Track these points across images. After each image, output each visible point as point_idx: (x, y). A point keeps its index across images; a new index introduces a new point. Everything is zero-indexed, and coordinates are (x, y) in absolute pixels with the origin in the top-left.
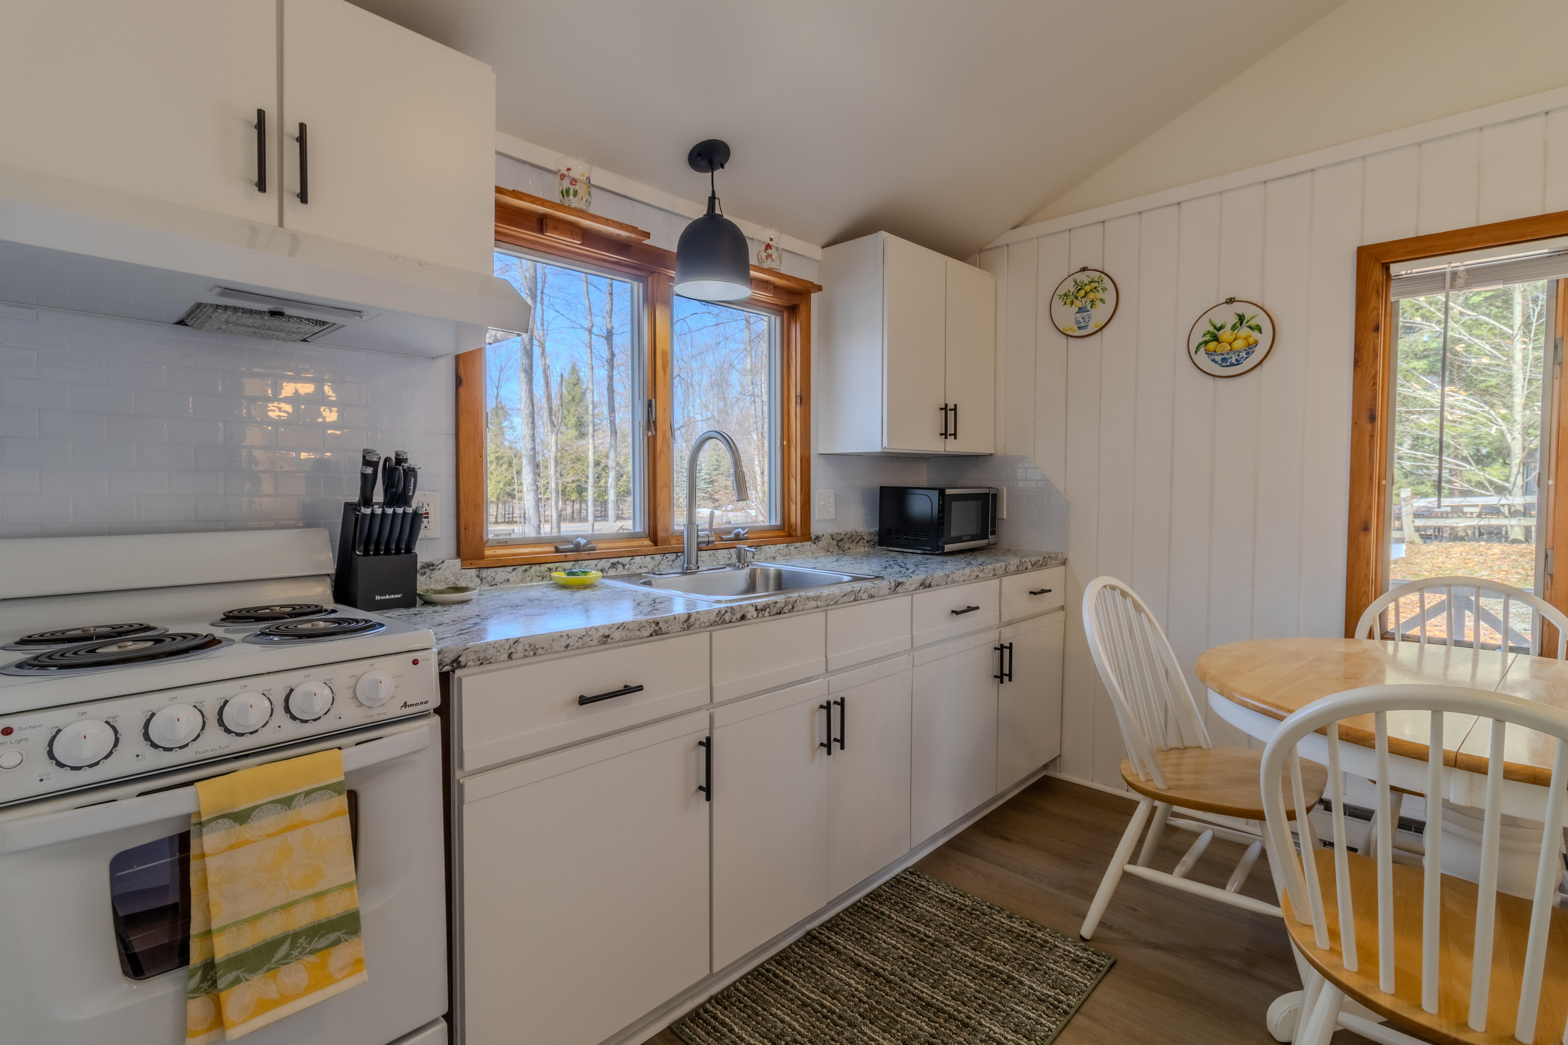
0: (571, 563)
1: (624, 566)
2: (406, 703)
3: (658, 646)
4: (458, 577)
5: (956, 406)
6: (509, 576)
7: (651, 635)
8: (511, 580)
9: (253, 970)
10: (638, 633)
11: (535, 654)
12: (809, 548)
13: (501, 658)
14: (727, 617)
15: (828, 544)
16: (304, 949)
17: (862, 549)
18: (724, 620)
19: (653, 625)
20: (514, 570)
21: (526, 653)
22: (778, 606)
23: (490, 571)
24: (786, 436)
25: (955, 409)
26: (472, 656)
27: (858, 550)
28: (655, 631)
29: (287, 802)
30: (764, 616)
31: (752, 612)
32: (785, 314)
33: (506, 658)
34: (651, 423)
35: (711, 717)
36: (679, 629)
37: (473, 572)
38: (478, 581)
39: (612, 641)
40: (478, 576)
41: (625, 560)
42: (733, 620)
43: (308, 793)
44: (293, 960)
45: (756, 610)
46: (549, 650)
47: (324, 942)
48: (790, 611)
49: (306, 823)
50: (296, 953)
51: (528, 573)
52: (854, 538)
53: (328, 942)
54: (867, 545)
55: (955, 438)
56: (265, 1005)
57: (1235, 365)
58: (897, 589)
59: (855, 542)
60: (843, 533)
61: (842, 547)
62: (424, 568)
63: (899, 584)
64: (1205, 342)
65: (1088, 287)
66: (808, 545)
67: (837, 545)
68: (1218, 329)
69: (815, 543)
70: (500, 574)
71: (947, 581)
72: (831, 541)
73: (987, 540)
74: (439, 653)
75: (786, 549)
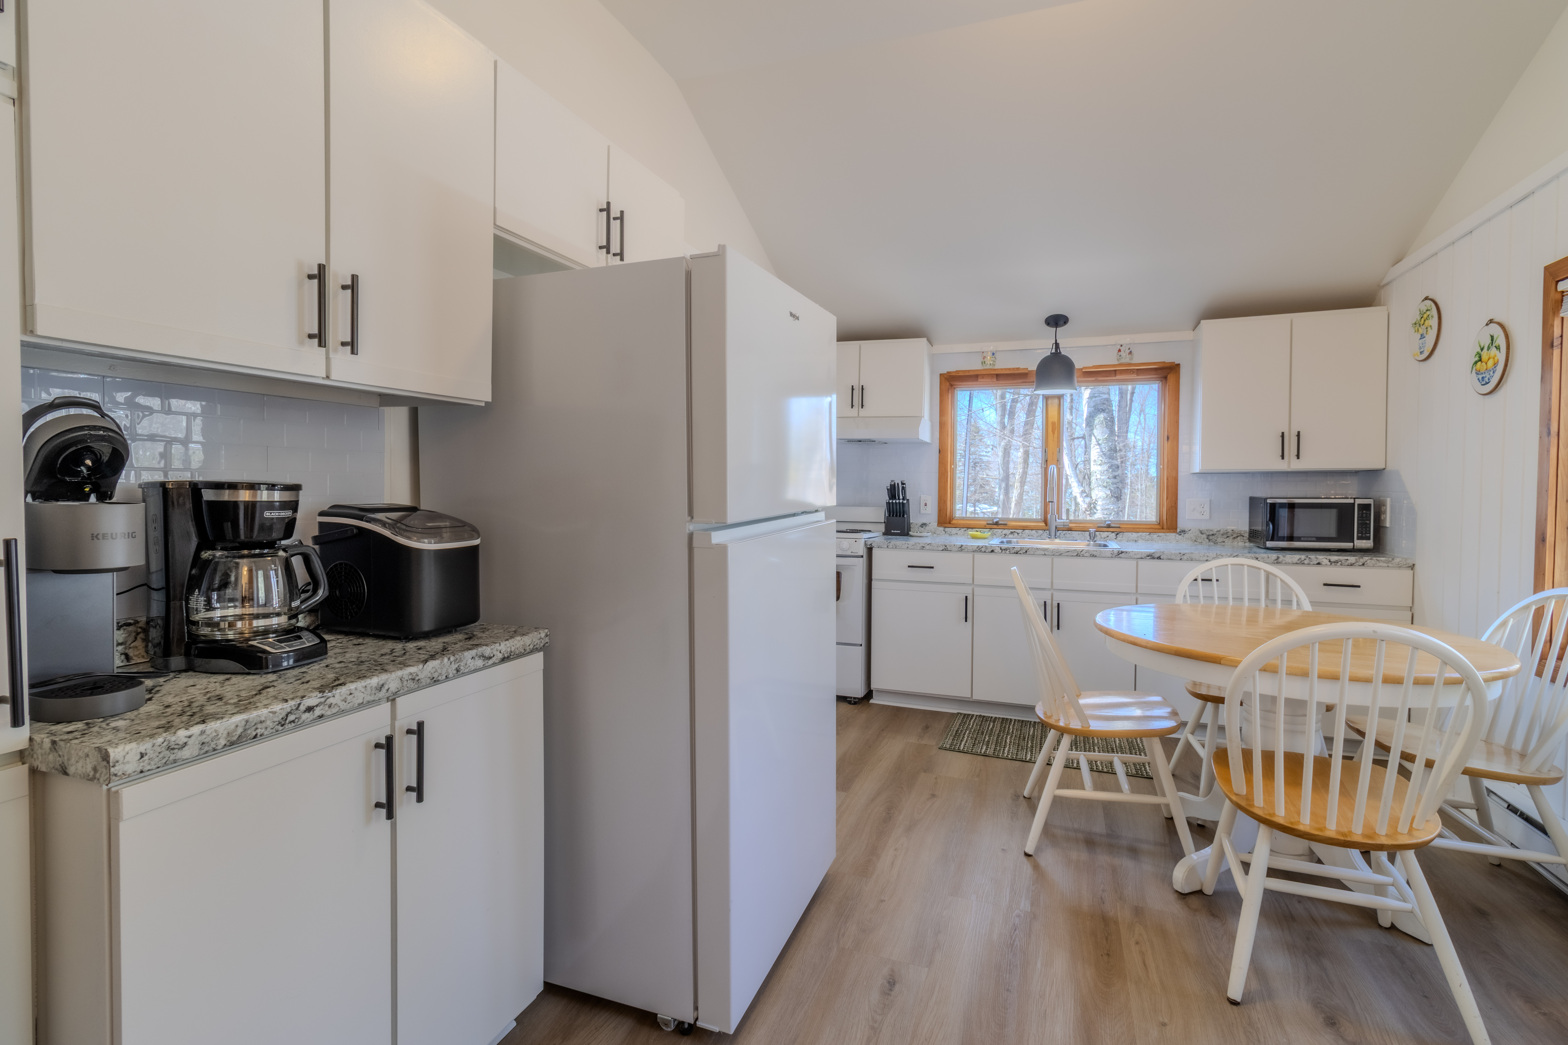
5: (1298, 433)
6: (957, 532)
7: (943, 550)
10: (937, 548)
11: (896, 548)
12: (1173, 537)
14: (983, 550)
15: (1195, 536)
18: (981, 551)
19: (944, 546)
21: (893, 547)
22: (1015, 550)
23: (950, 529)
26: (876, 544)
27: (1235, 544)
30: (1006, 553)
31: (998, 550)
32: (1161, 381)
33: (886, 547)
34: (1046, 461)
37: (942, 529)
38: (944, 532)
39: (925, 549)
40: (944, 530)
42: (986, 552)
45: (1001, 549)
46: (901, 548)
48: (1024, 553)
52: (1231, 535)
55: (1298, 458)
57: (1487, 383)
58: (1120, 555)
59: (1232, 537)
60: (1216, 530)
61: (1213, 540)
62: (922, 525)
63: (1122, 552)
64: (1476, 363)
65: (1425, 316)
66: (1172, 535)
67: (1207, 538)
68: (1482, 349)
69: (1181, 534)
70: (954, 531)
71: (1182, 557)
72: (1200, 535)
73: (1352, 544)
74: (865, 541)
75: (1148, 536)
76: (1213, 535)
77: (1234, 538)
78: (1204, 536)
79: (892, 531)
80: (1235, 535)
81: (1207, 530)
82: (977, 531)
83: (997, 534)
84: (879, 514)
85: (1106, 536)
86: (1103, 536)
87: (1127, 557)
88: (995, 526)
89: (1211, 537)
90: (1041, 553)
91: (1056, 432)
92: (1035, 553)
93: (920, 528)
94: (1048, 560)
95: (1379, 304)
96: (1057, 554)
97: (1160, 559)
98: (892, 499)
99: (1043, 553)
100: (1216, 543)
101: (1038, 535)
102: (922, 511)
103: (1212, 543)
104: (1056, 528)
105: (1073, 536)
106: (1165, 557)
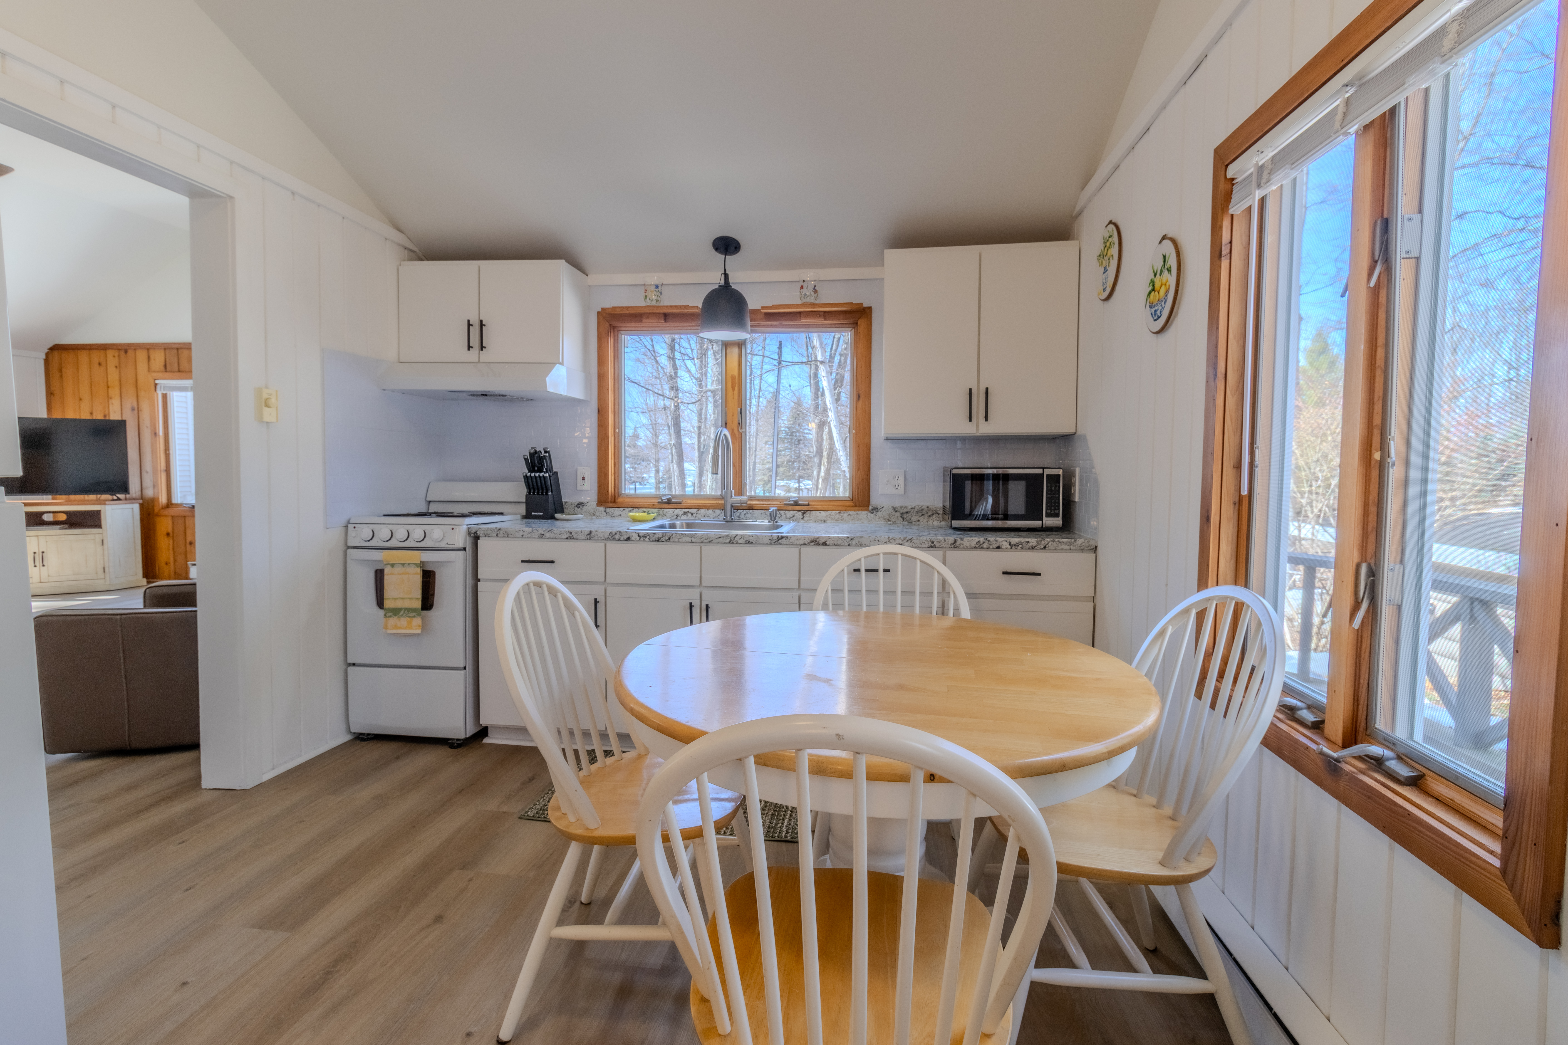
1: (692, 514)
3: (571, 544)
4: (595, 511)
5: (987, 389)
6: (621, 513)
7: (567, 538)
9: (395, 615)
10: (560, 536)
11: (508, 536)
13: (493, 535)
14: (617, 537)
15: (889, 515)
17: (936, 523)
18: (615, 538)
19: (568, 534)
21: (504, 535)
22: (656, 536)
26: (482, 532)
27: (931, 522)
28: (569, 536)
29: (403, 565)
31: (635, 537)
32: (854, 326)
33: (496, 536)
37: (602, 509)
38: (605, 513)
40: (605, 511)
42: (621, 539)
43: (409, 564)
45: (639, 536)
46: (514, 536)
48: (666, 540)
49: (407, 573)
52: (926, 513)
53: (413, 615)
55: (986, 420)
56: (396, 627)
57: (1159, 317)
58: (780, 541)
59: (927, 515)
60: (910, 507)
61: (908, 519)
62: (579, 504)
63: (782, 537)
64: (1150, 293)
65: (1108, 244)
66: (863, 514)
67: (901, 517)
68: (1155, 275)
69: (873, 513)
70: (617, 511)
71: (850, 543)
72: (894, 513)
73: (1041, 522)
74: (469, 528)
75: (838, 515)
76: (907, 513)
77: (930, 516)
78: (898, 514)
79: (533, 514)
80: (930, 513)
81: (901, 507)
82: (644, 512)
83: (667, 515)
84: (519, 491)
85: (791, 516)
86: (788, 516)
87: (787, 543)
88: (665, 505)
89: (905, 515)
90: (687, 541)
91: (736, 388)
92: (681, 540)
93: (576, 508)
94: (696, 548)
95: (1073, 239)
96: (706, 541)
97: (826, 545)
98: (532, 472)
99: (689, 539)
100: (910, 522)
101: (715, 515)
102: (579, 488)
103: (906, 523)
104: (732, 506)
105: (754, 516)
106: (832, 542)
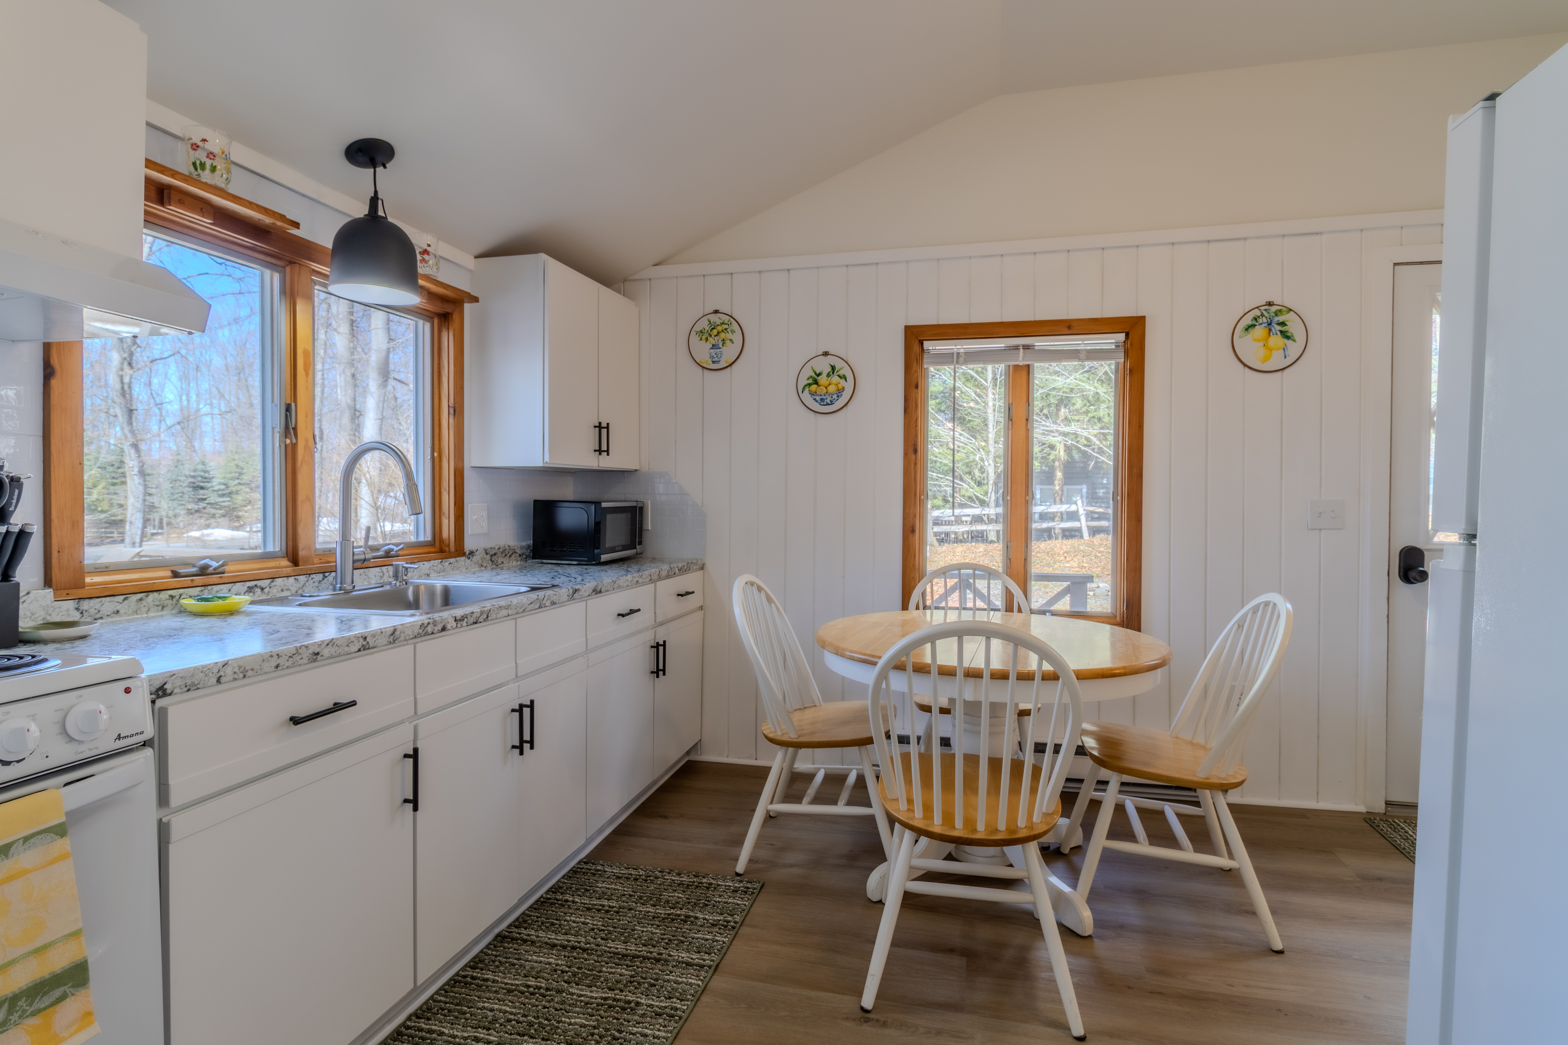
0: (199, 589)
1: (262, 589)
2: (119, 735)
3: (366, 660)
4: (50, 612)
5: (608, 424)
6: (119, 607)
7: (359, 650)
8: (122, 612)
10: (347, 649)
11: (244, 676)
12: (463, 563)
13: (210, 683)
15: (482, 558)
16: (24, 1011)
17: (514, 563)
18: (427, 632)
19: (361, 640)
20: (125, 599)
21: (236, 676)
23: (93, 601)
24: (436, 447)
25: (607, 427)
26: (179, 682)
27: (511, 564)
28: (363, 646)
30: (462, 626)
31: (452, 624)
32: (436, 321)
33: (215, 682)
34: (289, 429)
35: (416, 729)
36: (385, 643)
37: (70, 604)
38: (78, 614)
39: (321, 658)
40: (77, 609)
41: (264, 583)
42: (435, 632)
44: (12, 1026)
46: (259, 671)
47: (47, 1000)
48: (485, 620)
50: (15, 1017)
51: (144, 603)
52: (507, 553)
53: (51, 1000)
54: (519, 558)
55: (608, 454)
57: (829, 404)
58: (575, 595)
59: (508, 555)
60: (496, 548)
61: (495, 561)
63: (575, 591)
64: (810, 385)
65: (720, 328)
66: (462, 561)
67: (491, 559)
68: (818, 375)
69: (468, 558)
72: (485, 555)
73: (636, 550)
75: (440, 565)
76: (495, 554)
77: (510, 556)
78: (488, 557)
80: (511, 553)
81: (491, 548)
89: (493, 557)
91: (310, 372)
100: (497, 565)
103: (495, 566)
